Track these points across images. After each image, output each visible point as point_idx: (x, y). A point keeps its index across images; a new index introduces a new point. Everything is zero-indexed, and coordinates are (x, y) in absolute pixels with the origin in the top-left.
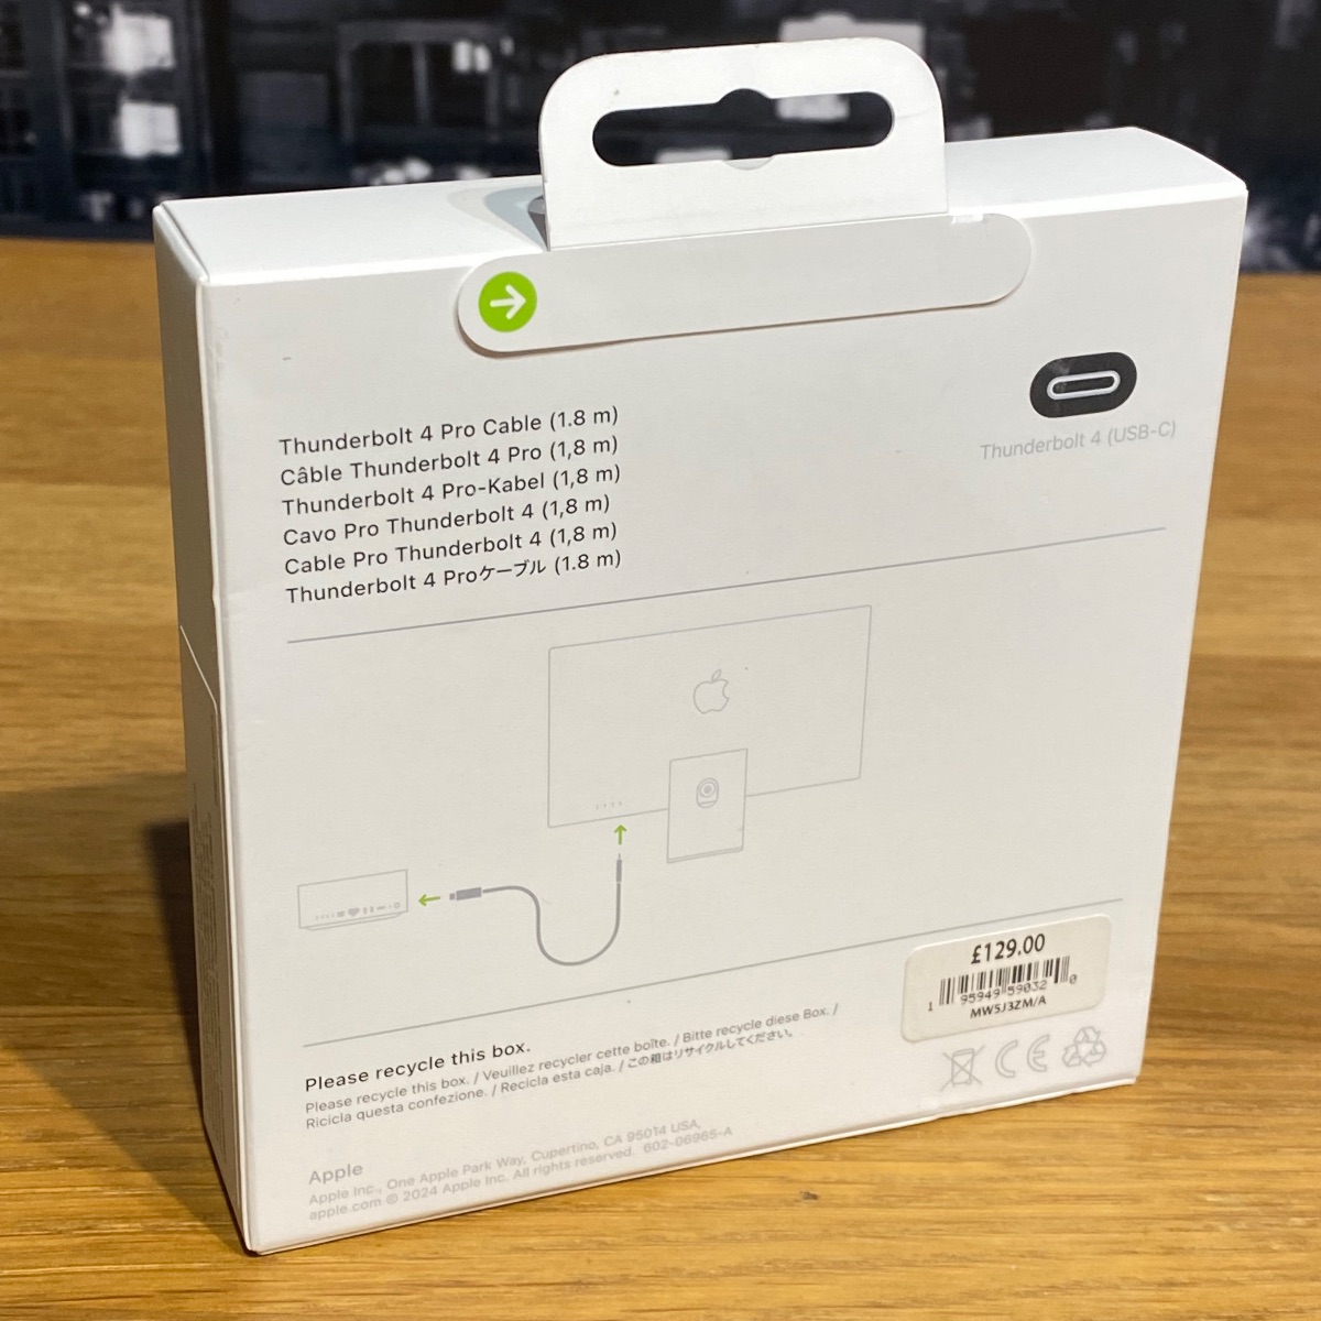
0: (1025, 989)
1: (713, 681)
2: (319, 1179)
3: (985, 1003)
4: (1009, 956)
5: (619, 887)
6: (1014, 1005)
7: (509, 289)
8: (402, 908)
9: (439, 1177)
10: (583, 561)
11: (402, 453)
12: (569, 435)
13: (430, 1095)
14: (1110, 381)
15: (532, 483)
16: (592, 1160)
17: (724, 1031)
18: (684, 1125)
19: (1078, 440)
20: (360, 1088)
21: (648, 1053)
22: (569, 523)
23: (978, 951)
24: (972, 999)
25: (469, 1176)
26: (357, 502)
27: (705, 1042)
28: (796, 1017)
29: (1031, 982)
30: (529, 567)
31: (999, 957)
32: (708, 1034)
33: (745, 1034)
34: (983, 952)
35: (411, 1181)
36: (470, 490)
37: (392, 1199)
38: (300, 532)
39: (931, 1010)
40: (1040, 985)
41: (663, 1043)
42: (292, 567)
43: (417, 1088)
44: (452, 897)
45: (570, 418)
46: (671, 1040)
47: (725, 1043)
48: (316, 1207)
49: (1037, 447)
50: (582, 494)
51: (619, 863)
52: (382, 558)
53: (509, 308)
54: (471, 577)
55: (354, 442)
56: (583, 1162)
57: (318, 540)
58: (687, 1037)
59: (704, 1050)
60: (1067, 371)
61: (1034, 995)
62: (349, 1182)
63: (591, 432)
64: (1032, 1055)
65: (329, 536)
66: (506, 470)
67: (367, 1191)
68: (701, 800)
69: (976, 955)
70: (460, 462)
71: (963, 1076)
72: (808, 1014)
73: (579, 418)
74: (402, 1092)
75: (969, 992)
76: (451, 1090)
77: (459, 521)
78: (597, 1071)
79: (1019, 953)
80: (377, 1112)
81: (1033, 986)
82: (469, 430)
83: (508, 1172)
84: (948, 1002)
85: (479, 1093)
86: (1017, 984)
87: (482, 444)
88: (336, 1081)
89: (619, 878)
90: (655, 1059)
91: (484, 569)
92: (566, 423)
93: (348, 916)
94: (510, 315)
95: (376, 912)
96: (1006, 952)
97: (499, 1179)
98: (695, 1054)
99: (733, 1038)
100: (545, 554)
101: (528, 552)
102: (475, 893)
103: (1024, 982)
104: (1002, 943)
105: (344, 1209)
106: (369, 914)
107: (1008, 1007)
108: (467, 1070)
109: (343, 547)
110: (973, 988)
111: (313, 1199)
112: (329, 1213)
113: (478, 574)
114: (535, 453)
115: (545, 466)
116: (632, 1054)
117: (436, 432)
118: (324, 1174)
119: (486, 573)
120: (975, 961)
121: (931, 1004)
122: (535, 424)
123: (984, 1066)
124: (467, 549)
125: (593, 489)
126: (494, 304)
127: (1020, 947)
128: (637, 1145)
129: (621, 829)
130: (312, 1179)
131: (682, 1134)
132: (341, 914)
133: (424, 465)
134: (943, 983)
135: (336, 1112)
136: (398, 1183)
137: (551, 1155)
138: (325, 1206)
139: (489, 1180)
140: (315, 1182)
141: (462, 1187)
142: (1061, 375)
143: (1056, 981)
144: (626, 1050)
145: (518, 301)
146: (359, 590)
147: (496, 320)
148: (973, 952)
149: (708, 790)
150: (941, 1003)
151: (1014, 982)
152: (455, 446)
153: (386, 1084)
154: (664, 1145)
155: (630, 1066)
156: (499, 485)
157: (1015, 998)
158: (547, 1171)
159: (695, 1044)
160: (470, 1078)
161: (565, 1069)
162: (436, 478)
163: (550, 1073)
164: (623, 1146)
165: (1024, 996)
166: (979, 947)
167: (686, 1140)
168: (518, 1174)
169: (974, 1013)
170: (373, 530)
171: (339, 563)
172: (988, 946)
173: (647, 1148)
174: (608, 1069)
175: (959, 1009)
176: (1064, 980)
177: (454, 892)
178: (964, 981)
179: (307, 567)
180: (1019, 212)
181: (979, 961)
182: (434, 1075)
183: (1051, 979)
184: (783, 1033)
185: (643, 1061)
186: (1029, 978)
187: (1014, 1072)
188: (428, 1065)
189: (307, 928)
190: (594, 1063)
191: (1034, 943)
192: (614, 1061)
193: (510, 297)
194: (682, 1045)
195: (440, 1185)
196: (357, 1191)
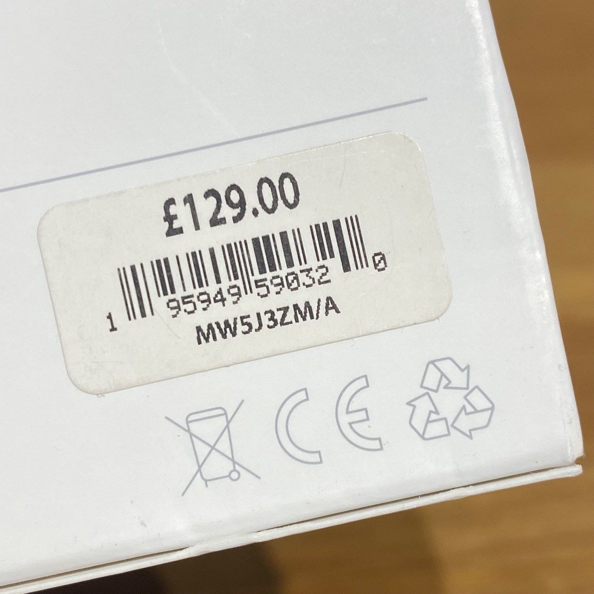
0: (290, 283)
3: (218, 314)
4: (236, 219)
6: (278, 316)
23: (173, 210)
24: (190, 307)
29: (297, 268)
31: (216, 221)
34: (181, 211)
39: (113, 329)
40: (316, 275)
61: (310, 296)
64: (345, 419)
69: (170, 219)
71: (217, 465)
75: (179, 294)
79: (255, 213)
81: (303, 277)
84: (143, 315)
86: (269, 275)
96: (227, 212)
103: (283, 271)
104: (215, 193)
107: (265, 319)
110: (185, 286)
120: (172, 232)
121: (110, 317)
127: (252, 201)
134: (121, 274)
143: (346, 268)
148: (161, 214)
150: (130, 315)
151: (262, 271)
157: (274, 302)
165: (288, 298)
166: (171, 201)
169: (204, 335)
172: (189, 199)
176: (361, 263)
178: (163, 270)
181: (180, 231)
183: (335, 263)
186: (290, 264)
187: (319, 453)
191: (278, 193)
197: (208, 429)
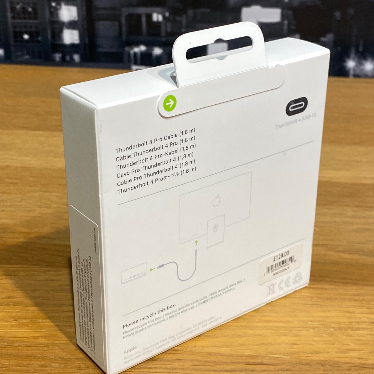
0: (285, 266)
1: (217, 197)
2: (126, 352)
3: (277, 271)
4: (282, 258)
5: (196, 257)
6: (282, 271)
7: (170, 100)
8: (146, 273)
9: (155, 345)
10: (188, 170)
11: (145, 148)
12: (184, 137)
13: (153, 323)
14: (302, 104)
15: (175, 152)
16: (190, 333)
17: (220, 291)
18: (211, 318)
19: (296, 121)
20: (136, 325)
21: (202, 301)
22: (184, 161)
24: (274, 271)
25: (162, 343)
26: (134, 163)
27: (215, 295)
28: (235, 284)
30: (175, 174)
31: (279, 259)
32: (216, 293)
33: (224, 291)
34: (276, 258)
35: (148, 348)
36: (161, 156)
37: (144, 354)
38: (121, 174)
39: (265, 276)
41: (206, 297)
42: (119, 184)
43: (150, 322)
44: (157, 268)
45: (184, 133)
46: (208, 296)
47: (220, 294)
48: (126, 360)
49: (287, 124)
50: (187, 152)
51: (196, 251)
52: (140, 178)
53: (170, 105)
54: (161, 179)
55: (134, 147)
56: (188, 333)
57: (125, 175)
58: (212, 294)
59: (215, 297)
60: (293, 103)
61: (286, 267)
62: (133, 352)
63: (189, 135)
64: (286, 283)
65: (128, 174)
66: (169, 149)
67: (138, 353)
68: (215, 230)
69: (274, 259)
70: (159, 148)
71: (271, 292)
72: (238, 282)
73: (186, 132)
74: (146, 324)
75: (273, 269)
76: (158, 321)
77: (159, 165)
78: (191, 308)
79: (284, 257)
80: (140, 331)
81: (287, 265)
82: (161, 140)
83: (171, 340)
85: (164, 320)
87: (164, 143)
88: (130, 324)
89: (196, 255)
90: (204, 302)
91: (165, 177)
92: (183, 134)
93: (133, 278)
94: (170, 107)
95: (140, 275)
96: (281, 257)
97: (169, 343)
98: (213, 298)
99: (222, 292)
100: (178, 170)
101: (175, 170)
102: (163, 266)
103: (284, 264)
104: (280, 255)
105: (132, 359)
106: (138, 276)
108: (161, 314)
109: (131, 177)
110: (274, 268)
111: (125, 358)
112: (129, 361)
113: (163, 178)
114: (176, 143)
115: (179, 146)
116: (199, 302)
117: (153, 141)
118: (128, 351)
119: (165, 178)
120: (274, 261)
121: (265, 274)
122: (176, 135)
123: (276, 288)
124: (160, 172)
125: (190, 151)
126: (167, 104)
127: (284, 255)
128: (200, 326)
129: (196, 241)
130: (125, 353)
131: (211, 321)
132: (131, 278)
133: (150, 151)
134: (267, 268)
135: (130, 333)
136: (145, 349)
137: (181, 333)
138: (128, 359)
139: (166, 343)
140: (126, 353)
141: (160, 347)
142: (292, 104)
144: (198, 301)
145: (172, 102)
146: (135, 187)
147: (167, 108)
148: (274, 258)
149: (216, 227)
150: (267, 273)
151: (282, 264)
152: (157, 144)
153: (142, 322)
154: (206, 325)
155: (199, 305)
156: (168, 153)
157: (283, 269)
158: (180, 338)
159: (213, 296)
160: (162, 317)
161: (184, 309)
162: (153, 154)
163: (180, 311)
164: (197, 327)
165: (285, 268)
166: (275, 257)
167: (211, 322)
168: (173, 340)
169: (274, 274)
170: (138, 170)
171: (130, 181)
172: (277, 256)
173: (203, 326)
174: (194, 307)
175: (271, 274)
176: (293, 262)
177: (158, 266)
178: (272, 266)
179: (123, 183)
180: (283, 63)
182: (153, 317)
183: (290, 262)
184: (233, 289)
185: (201, 303)
186: (286, 263)
187: (282, 288)
188: (152, 315)
189: (123, 283)
190: (191, 306)
191: (287, 253)
192: (195, 305)
193: (170, 102)
194: (211, 297)
195: (155, 347)
196: (135, 354)
197: (271, 287)
